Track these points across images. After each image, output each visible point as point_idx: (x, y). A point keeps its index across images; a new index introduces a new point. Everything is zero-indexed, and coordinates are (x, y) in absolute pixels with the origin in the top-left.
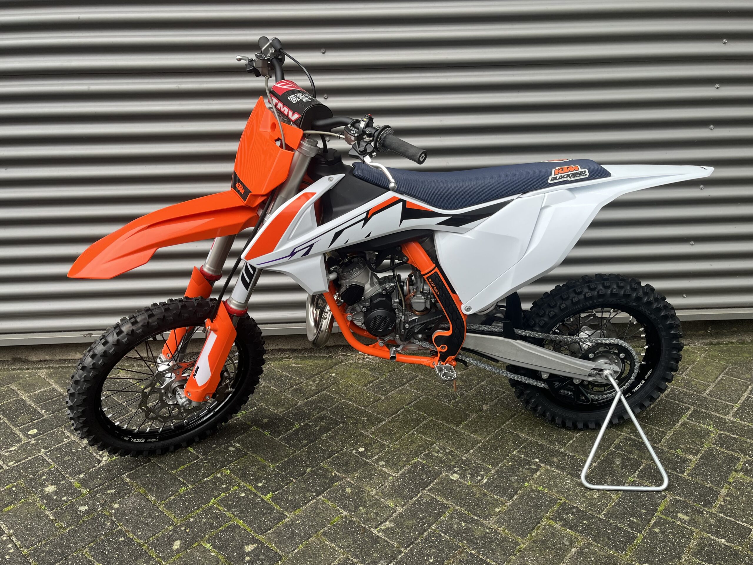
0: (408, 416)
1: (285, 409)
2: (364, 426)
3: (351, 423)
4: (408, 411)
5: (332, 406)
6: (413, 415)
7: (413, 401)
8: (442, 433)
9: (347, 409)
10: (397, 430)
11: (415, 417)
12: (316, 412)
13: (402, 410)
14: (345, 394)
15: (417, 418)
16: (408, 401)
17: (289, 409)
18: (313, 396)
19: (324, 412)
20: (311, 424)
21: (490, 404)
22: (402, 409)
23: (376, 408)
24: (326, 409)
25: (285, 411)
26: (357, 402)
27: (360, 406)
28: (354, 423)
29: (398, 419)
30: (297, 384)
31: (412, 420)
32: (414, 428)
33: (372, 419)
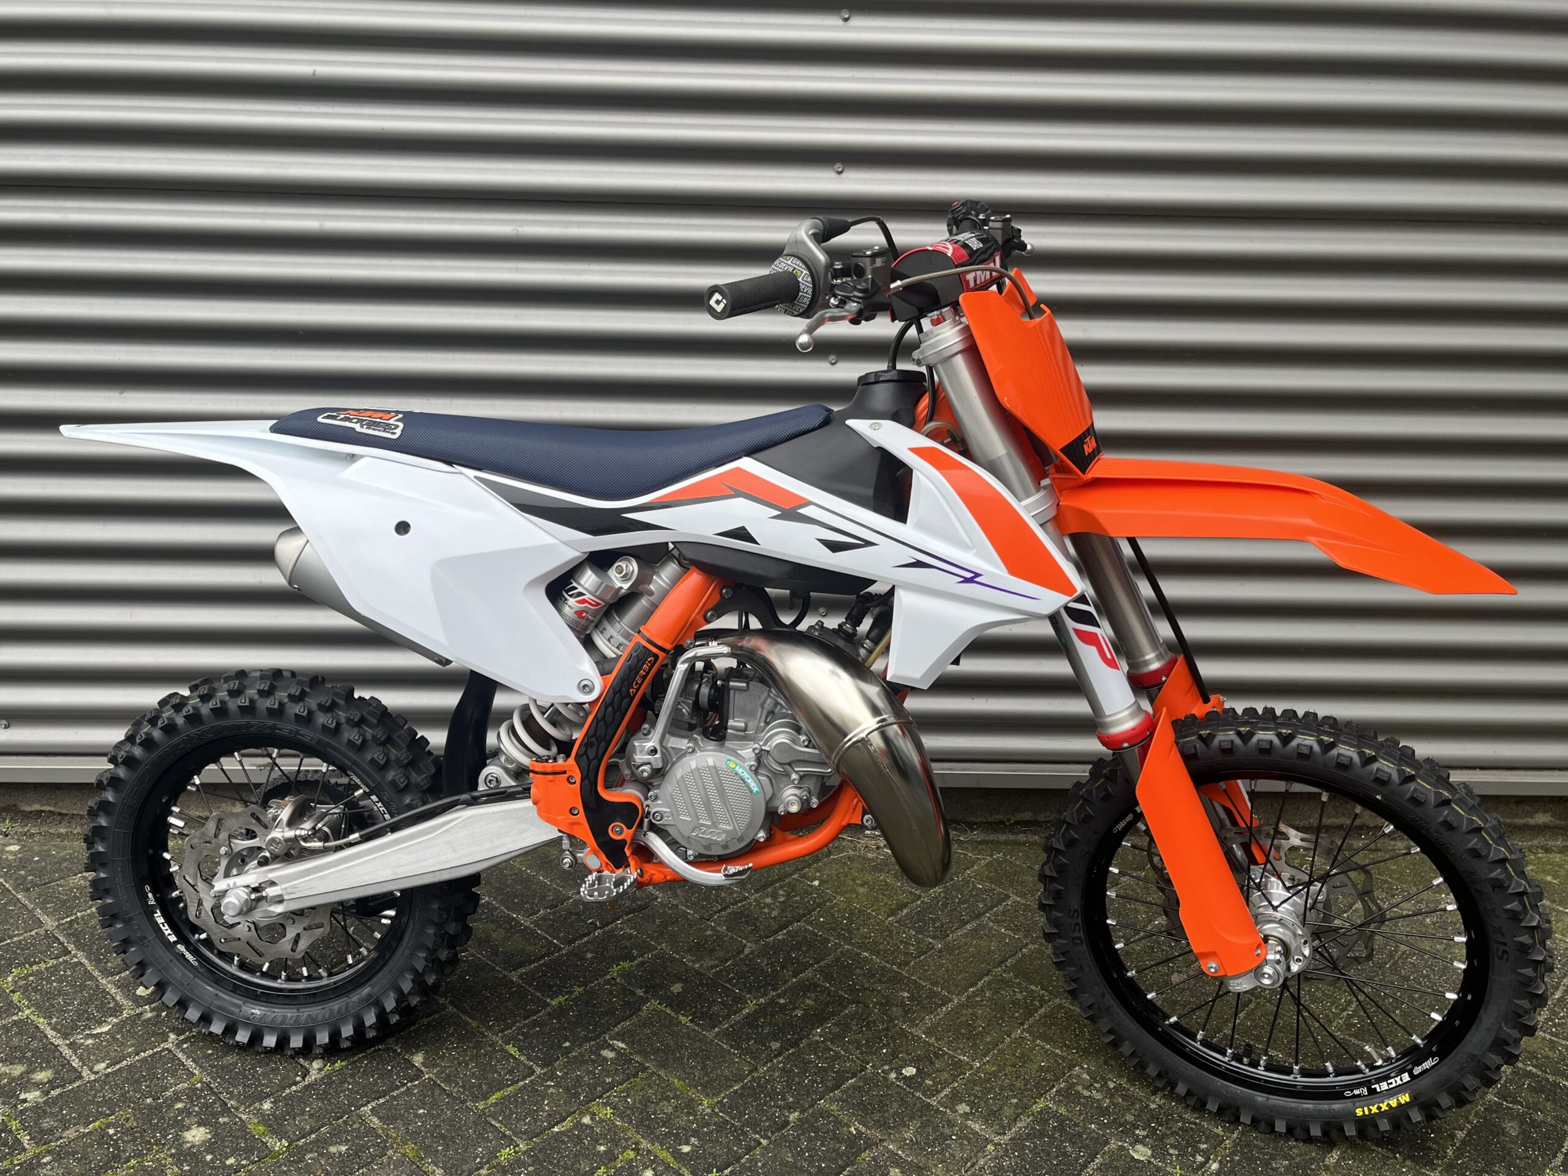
0: (1003, 992)
1: (717, 962)
2: (907, 1012)
3: (875, 1004)
4: (1002, 981)
5: (823, 960)
6: (1014, 991)
7: (1010, 957)
8: (1089, 1040)
9: (862, 968)
10: (983, 1028)
11: (1019, 996)
12: (790, 973)
13: (986, 979)
14: (850, 933)
15: (1025, 998)
16: (997, 957)
17: (727, 961)
18: (776, 932)
19: (809, 973)
20: (782, 1001)
21: (1187, 972)
22: (987, 975)
23: (926, 971)
24: (812, 965)
25: (717, 966)
26: (879, 953)
27: (887, 962)
28: (882, 1005)
29: (982, 1001)
30: (736, 903)
31: (1013, 1003)
32: (1022, 1024)
33: (920, 996)
